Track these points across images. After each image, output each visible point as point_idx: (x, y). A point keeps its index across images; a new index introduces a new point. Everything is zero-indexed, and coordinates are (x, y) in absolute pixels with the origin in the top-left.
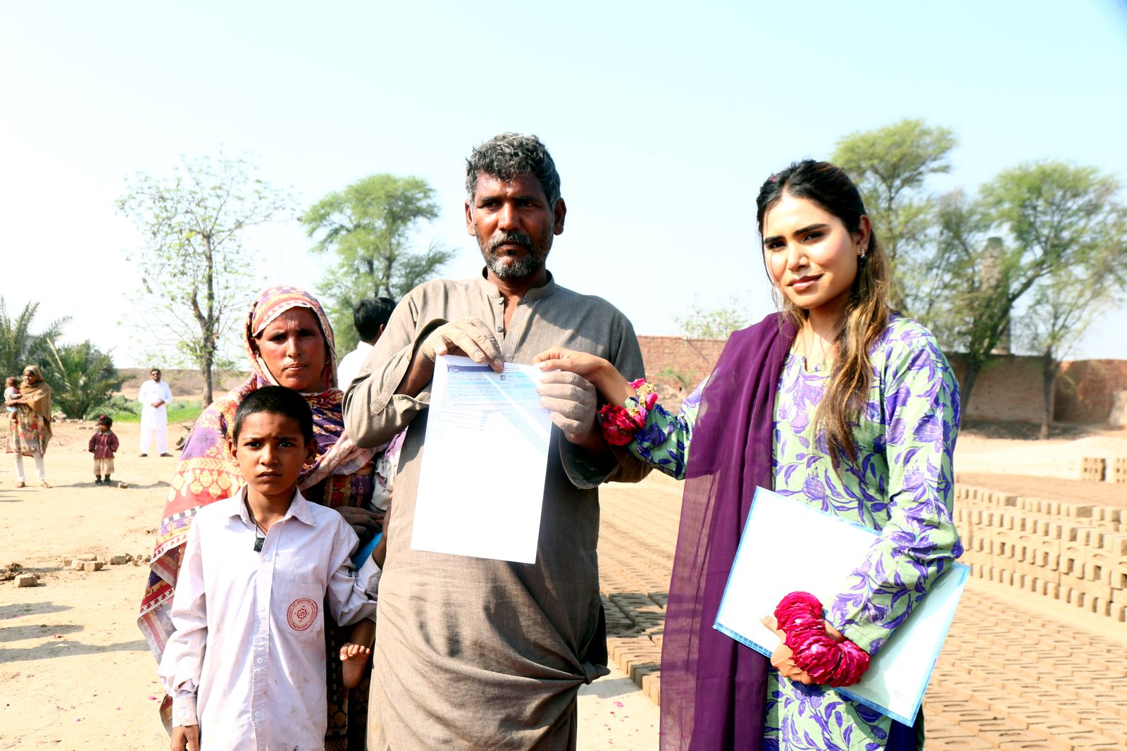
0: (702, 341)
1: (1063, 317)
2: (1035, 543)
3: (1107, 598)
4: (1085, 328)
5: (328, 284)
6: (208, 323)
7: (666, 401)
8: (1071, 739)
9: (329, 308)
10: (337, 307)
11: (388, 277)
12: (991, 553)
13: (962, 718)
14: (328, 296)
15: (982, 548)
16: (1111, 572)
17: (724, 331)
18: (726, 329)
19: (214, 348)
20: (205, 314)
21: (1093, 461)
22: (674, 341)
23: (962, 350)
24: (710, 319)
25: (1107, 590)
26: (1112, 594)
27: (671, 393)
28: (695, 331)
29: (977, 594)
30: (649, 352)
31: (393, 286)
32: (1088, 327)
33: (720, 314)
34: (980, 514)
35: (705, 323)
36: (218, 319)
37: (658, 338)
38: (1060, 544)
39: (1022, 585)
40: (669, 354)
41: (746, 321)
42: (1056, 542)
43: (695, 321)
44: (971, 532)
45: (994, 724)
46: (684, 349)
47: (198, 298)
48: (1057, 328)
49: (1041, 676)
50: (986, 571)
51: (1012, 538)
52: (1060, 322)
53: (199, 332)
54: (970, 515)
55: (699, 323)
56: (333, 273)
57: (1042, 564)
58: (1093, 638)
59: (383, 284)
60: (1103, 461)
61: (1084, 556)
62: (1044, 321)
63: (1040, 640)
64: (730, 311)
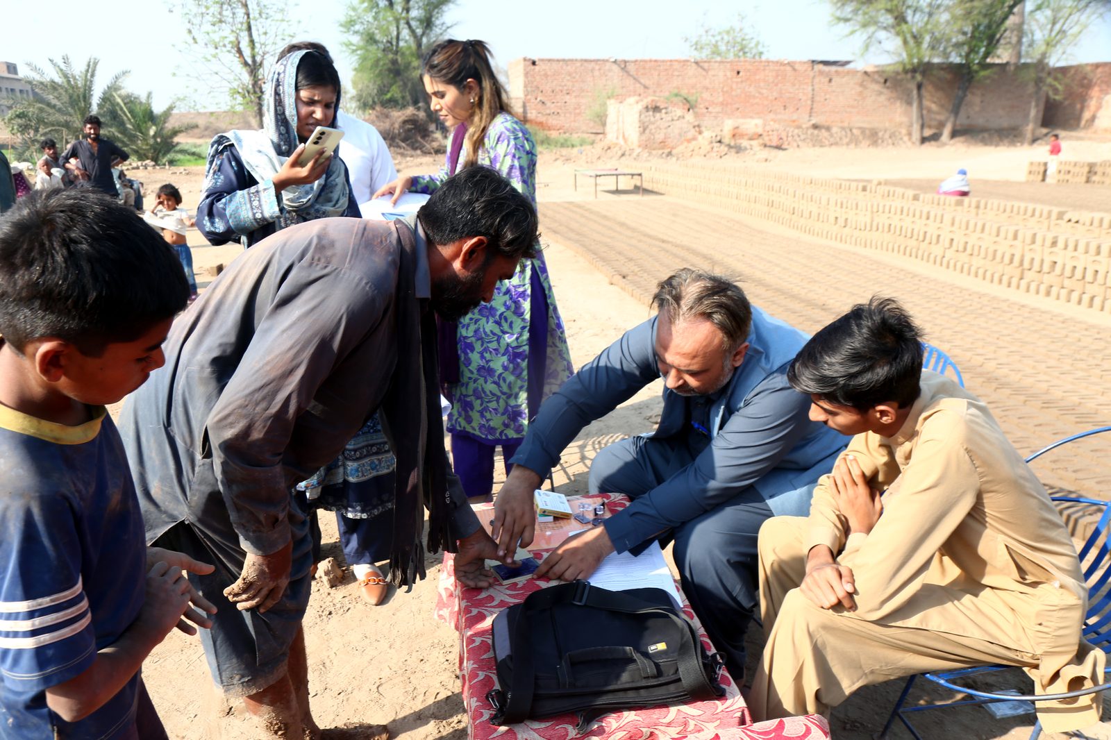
0: (709, 62)
1: (1062, 21)
2: (907, 223)
4: (1080, 32)
5: (351, 21)
6: (254, 68)
7: (674, 122)
9: (354, 45)
10: (361, 44)
11: (408, 10)
12: (883, 231)
14: (351, 33)
17: (732, 50)
18: (734, 47)
19: (262, 92)
20: (250, 61)
22: (682, 64)
23: (957, 60)
24: (718, 38)
27: (678, 115)
28: (704, 51)
30: (659, 75)
31: (413, 19)
32: (1084, 31)
33: (728, 33)
35: (714, 42)
36: (261, 64)
37: (666, 61)
40: (678, 76)
41: (752, 39)
43: (704, 40)
44: (872, 218)
46: (692, 70)
47: (241, 46)
48: (1054, 34)
51: (895, 221)
52: (1058, 27)
53: (246, 78)
55: (707, 42)
56: (354, 9)
59: (404, 18)
62: (1041, 28)
64: (738, 30)
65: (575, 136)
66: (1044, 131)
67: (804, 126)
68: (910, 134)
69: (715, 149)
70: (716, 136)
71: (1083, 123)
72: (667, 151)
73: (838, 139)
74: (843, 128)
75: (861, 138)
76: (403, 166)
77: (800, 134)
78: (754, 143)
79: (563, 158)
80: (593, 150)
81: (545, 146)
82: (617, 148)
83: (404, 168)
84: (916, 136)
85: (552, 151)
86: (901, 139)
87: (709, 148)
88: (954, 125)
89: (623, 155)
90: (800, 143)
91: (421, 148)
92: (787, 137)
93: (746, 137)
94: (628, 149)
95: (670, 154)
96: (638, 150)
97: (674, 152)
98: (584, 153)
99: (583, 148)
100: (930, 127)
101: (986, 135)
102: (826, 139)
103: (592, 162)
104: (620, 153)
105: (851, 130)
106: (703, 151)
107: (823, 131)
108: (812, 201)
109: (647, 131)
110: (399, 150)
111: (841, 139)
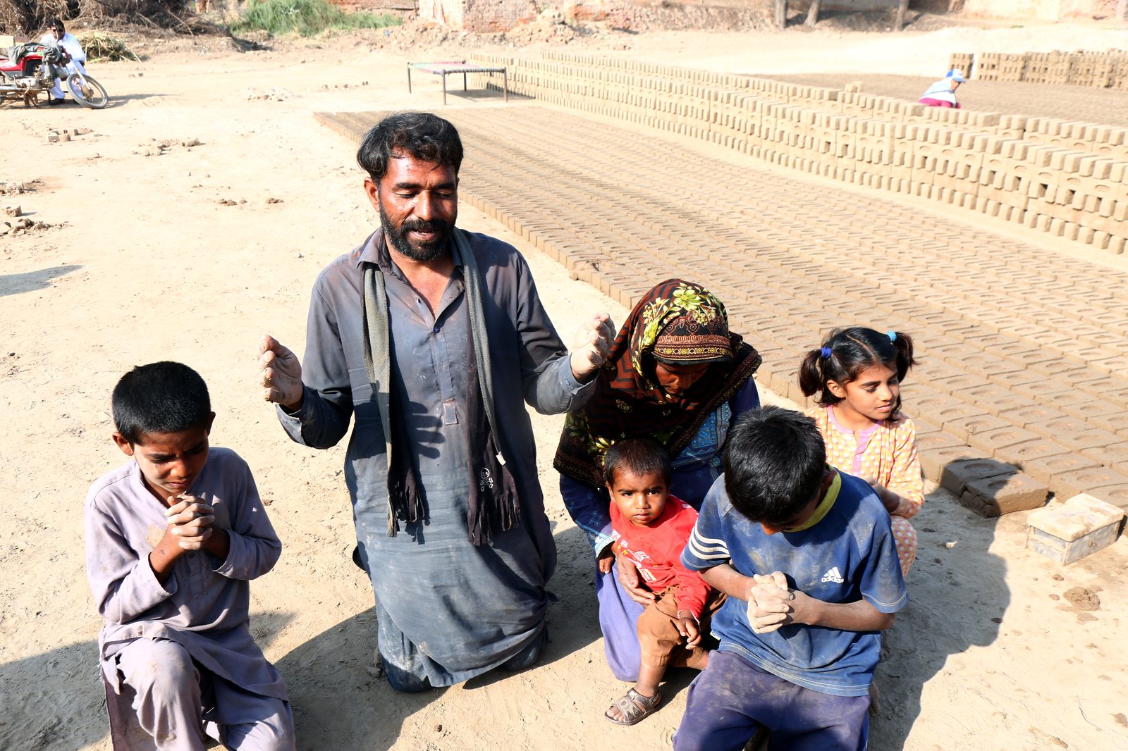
2: (958, 156)
3: (1022, 206)
8: (1036, 338)
12: (912, 166)
13: (945, 328)
15: (902, 163)
16: (1030, 183)
21: (962, 57)
25: (1023, 198)
26: (1027, 203)
29: (907, 210)
34: (904, 128)
38: (983, 156)
39: (940, 197)
42: (979, 156)
44: (892, 146)
45: (973, 331)
49: (992, 285)
50: (904, 184)
51: (934, 152)
54: (893, 129)
57: (962, 177)
58: (1018, 246)
60: (971, 57)
61: (1006, 168)
63: (976, 252)
65: (376, 12)
66: (914, 14)
67: (653, 4)
68: (772, 16)
69: (559, 33)
70: (559, 16)
71: (951, 6)
72: (499, 34)
73: (693, 21)
74: (698, 7)
75: (719, 19)
76: (151, 50)
77: (649, 13)
78: (601, 24)
79: (367, 42)
80: (404, 32)
81: (341, 25)
82: (436, 30)
83: (153, 54)
84: (780, 17)
85: (350, 32)
86: (763, 21)
87: (551, 30)
88: (820, 6)
89: (445, 39)
90: (649, 25)
91: (172, 24)
92: (635, 17)
93: (591, 17)
94: (450, 31)
95: (503, 38)
96: (463, 33)
97: (508, 35)
98: (392, 35)
99: (390, 29)
100: (793, 8)
101: (853, 18)
102: (679, 19)
103: (407, 48)
104: (440, 36)
105: (707, 10)
106: (544, 35)
107: (676, 10)
108: (784, 116)
109: (474, 8)
110: (142, 28)
111: (696, 20)
